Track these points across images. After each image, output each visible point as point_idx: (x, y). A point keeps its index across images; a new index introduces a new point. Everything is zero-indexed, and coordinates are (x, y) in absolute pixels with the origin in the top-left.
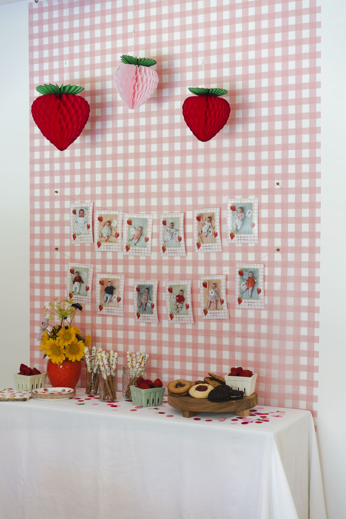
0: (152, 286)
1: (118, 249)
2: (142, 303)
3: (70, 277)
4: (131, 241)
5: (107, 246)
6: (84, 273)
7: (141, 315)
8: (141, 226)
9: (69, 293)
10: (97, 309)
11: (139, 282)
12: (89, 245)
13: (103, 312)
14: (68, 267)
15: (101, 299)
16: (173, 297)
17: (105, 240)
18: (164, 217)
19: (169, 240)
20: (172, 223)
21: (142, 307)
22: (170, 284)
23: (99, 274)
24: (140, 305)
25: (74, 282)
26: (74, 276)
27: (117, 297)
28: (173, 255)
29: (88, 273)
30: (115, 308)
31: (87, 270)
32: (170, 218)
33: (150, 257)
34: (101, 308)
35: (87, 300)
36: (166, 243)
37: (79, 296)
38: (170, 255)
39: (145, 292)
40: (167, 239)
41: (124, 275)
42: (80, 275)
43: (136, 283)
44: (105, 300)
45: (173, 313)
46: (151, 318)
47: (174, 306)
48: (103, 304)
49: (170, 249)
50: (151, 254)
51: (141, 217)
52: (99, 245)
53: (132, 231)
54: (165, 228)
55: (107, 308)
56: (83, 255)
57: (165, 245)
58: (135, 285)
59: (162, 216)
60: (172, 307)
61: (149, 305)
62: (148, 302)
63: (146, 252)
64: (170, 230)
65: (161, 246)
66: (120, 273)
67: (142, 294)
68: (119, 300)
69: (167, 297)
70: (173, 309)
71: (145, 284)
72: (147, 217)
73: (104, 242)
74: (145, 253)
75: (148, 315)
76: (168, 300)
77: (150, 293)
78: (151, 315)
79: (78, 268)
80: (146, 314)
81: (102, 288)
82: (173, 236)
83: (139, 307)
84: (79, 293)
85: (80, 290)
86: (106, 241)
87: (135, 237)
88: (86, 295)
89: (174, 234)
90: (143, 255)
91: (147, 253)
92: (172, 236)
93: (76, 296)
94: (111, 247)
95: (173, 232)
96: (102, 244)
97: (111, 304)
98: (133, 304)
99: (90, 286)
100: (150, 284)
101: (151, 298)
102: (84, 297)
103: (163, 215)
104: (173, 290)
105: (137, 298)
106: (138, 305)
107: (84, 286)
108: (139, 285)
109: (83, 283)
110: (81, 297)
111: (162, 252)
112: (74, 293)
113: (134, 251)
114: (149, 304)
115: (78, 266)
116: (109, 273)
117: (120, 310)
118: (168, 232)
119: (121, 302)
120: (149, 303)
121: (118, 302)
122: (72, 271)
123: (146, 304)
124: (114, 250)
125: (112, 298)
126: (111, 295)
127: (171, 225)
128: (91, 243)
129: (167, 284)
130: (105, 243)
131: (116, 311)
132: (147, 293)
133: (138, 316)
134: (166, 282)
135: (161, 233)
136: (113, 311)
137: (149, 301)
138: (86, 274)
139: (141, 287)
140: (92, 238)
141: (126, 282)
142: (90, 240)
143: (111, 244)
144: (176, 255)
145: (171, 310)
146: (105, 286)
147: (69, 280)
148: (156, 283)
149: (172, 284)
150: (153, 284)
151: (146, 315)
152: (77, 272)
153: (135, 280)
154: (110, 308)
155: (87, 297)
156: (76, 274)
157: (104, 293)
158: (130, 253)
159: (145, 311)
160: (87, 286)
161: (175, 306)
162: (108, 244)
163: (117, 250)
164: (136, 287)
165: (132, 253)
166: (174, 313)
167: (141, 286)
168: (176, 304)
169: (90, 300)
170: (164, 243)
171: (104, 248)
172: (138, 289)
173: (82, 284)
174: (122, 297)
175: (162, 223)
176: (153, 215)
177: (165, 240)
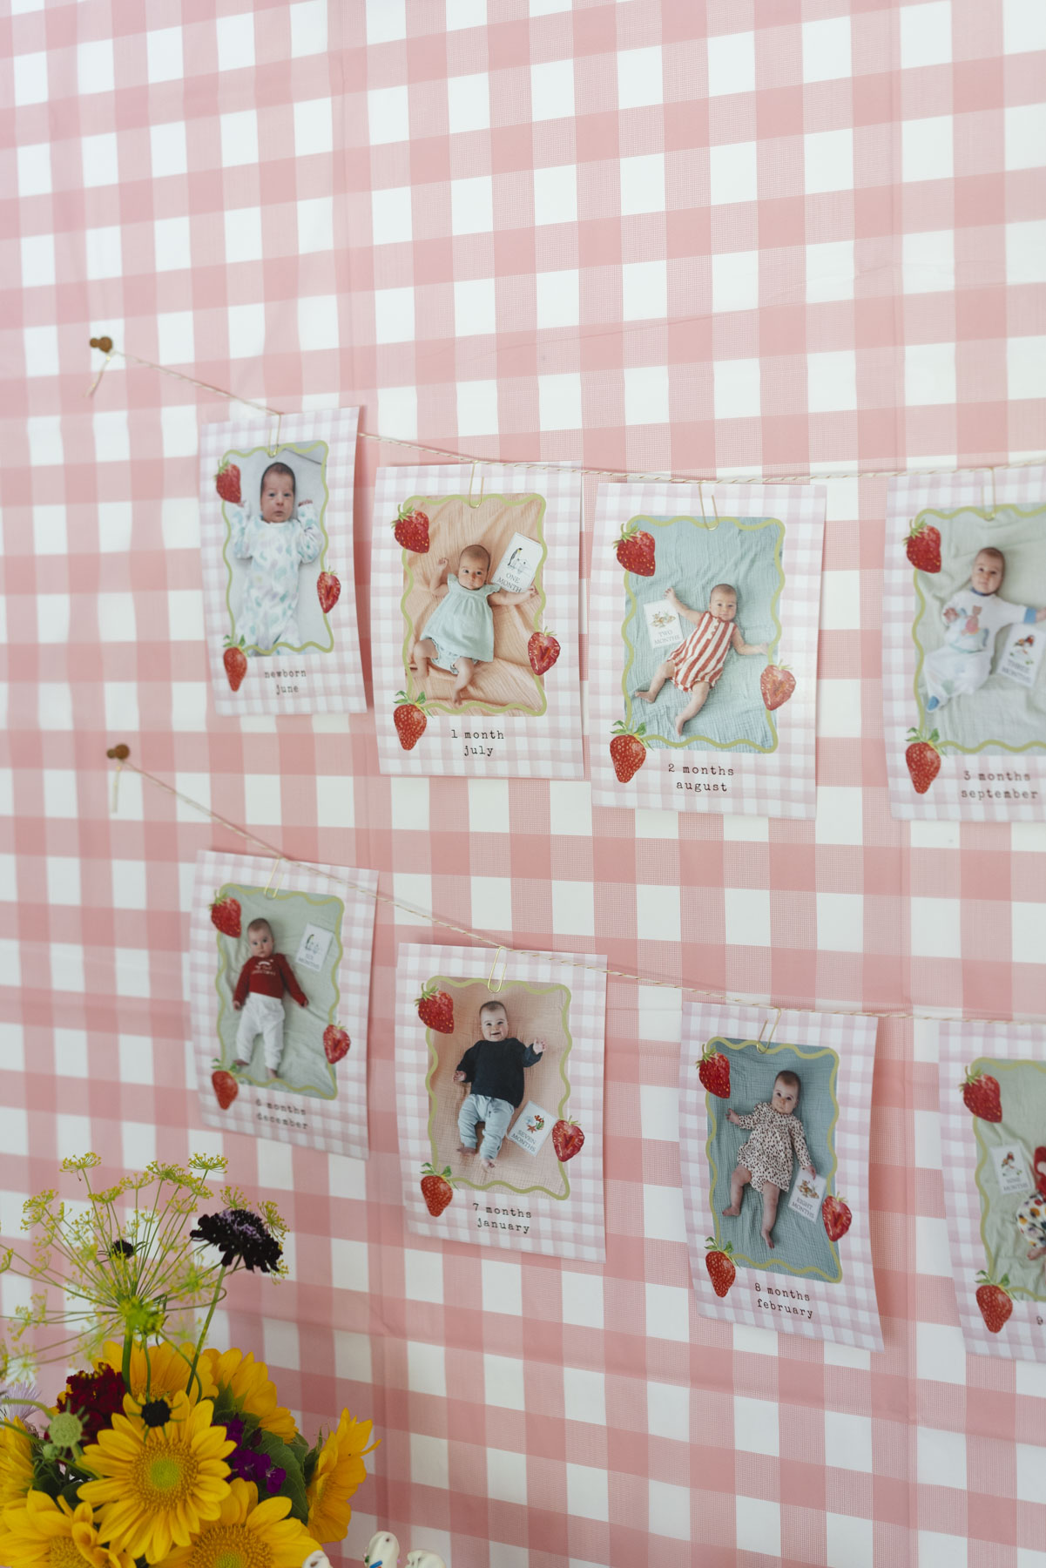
0: (826, 1061)
1: (555, 756)
2: (745, 1188)
3: (215, 959)
4: (654, 700)
5: (467, 735)
6: (310, 929)
7: (741, 1273)
8: (731, 581)
9: (209, 1066)
10: (411, 1197)
11: (724, 1015)
12: (341, 726)
13: (451, 1224)
14: (199, 881)
15: (434, 1132)
16: (1010, 1157)
17: (453, 695)
18: (922, 499)
19: (971, 691)
20: (993, 553)
21: (747, 1211)
22: (978, 1047)
23: (415, 948)
24: (734, 1196)
25: (240, 997)
26: (243, 949)
27: (550, 1123)
28: (1001, 811)
29: (337, 933)
30: (544, 1203)
31: (331, 910)
32: (979, 511)
33: (810, 822)
34: (436, 1196)
35: (335, 1126)
36: (940, 720)
37: (280, 1097)
38: (978, 811)
39: (769, 1102)
40: (948, 687)
41: (604, 958)
42: (286, 948)
43: (695, 1024)
44: (468, 1142)
45: (1006, 1280)
46: (822, 1309)
47: (1019, 1233)
48: (448, 1171)
49: (972, 763)
50: (810, 799)
51: (731, 508)
52: (409, 727)
53: (660, 620)
54: (928, 596)
55: (481, 1197)
56: (299, 801)
57: (935, 735)
58: (686, 1035)
59: (901, 499)
60: (1002, 1237)
61: (806, 1207)
62: (799, 1182)
63: (773, 784)
64: (977, 610)
65: (900, 739)
66: (576, 945)
67: (750, 1113)
68: (568, 1143)
69: (957, 1149)
70: (1007, 1248)
71: (772, 1036)
72: (780, 508)
73: (447, 705)
74: (761, 795)
75: (800, 1284)
76: (960, 1176)
77: (812, 1108)
78: (819, 1286)
79: (268, 895)
80: (780, 1271)
81: (441, 1051)
82: (1003, 663)
83: (730, 1214)
84: (276, 1073)
85: (282, 1053)
86: (462, 696)
87: (683, 668)
88: (330, 1093)
89: (1010, 646)
90: (750, 805)
91: (785, 796)
92: (994, 662)
93: (262, 1093)
94: (499, 745)
95: (1004, 630)
96: (433, 723)
97: (507, 1171)
98: (677, 1179)
99: (354, 1026)
100: (813, 1039)
101: (819, 1151)
102: (315, 1103)
103: (915, 486)
104: (1005, 1101)
105: (710, 1146)
106: (714, 1195)
107: (310, 1023)
108: (718, 1045)
109: (302, 1000)
110: (298, 1100)
111: (905, 783)
112: (245, 1070)
113: (679, 776)
114: (809, 1200)
115: (264, 880)
116: (488, 940)
117: (578, 1218)
118: (959, 625)
119: (588, 1159)
120: (806, 1190)
121: (564, 1159)
122: (226, 918)
123: (782, 1197)
124: (524, 770)
125: (514, 1131)
126: (506, 1107)
127: (988, 564)
128: (354, 717)
129: (955, 1044)
130: (456, 713)
131: (545, 1224)
132: (788, 1107)
133: (722, 1278)
134: (944, 1032)
135: (897, 631)
136: (523, 1221)
137: (803, 1176)
138: (323, 938)
139: (734, 1062)
140: (357, 679)
141: (618, 1012)
142: (344, 691)
143: (498, 722)
144: (1026, 810)
145: (994, 1260)
146: (464, 1039)
147: (205, 980)
148: (864, 1036)
149: (1001, 1048)
150: (834, 1040)
151: (781, 1281)
152: (259, 924)
153: (687, 999)
154: (502, 1200)
155: (333, 1106)
156: (254, 935)
157: (459, 1089)
158: (642, 790)
159: (777, 1248)
160: (331, 1028)
161: (1021, 1225)
162: (477, 723)
163: (545, 769)
164: (696, 1052)
165: (665, 791)
166: (1013, 1283)
167: (740, 1052)
168: (1034, 1214)
169: (357, 1130)
170: (926, 718)
171: (447, 755)
172: (715, 1076)
173: (295, 1006)
174: (587, 1120)
175: (900, 551)
176: (821, 493)
177: (934, 689)
